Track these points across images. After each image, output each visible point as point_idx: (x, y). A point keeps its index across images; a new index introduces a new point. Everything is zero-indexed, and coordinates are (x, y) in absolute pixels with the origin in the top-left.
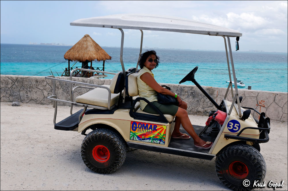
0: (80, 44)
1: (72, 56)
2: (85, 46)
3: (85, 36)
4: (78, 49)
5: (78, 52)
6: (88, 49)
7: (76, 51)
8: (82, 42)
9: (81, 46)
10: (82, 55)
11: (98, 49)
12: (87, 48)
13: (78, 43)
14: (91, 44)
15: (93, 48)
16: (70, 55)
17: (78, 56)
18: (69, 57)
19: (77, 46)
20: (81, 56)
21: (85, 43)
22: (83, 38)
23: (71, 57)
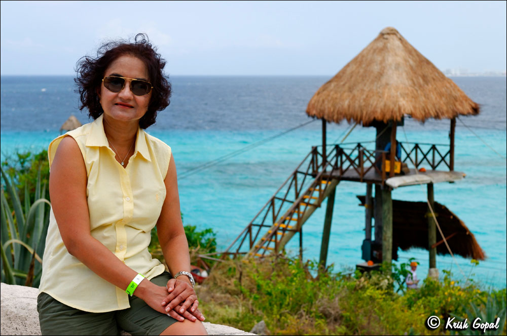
0: (361, 63)
1: (330, 105)
2: (376, 68)
3: (382, 35)
4: (353, 79)
5: (350, 89)
6: (384, 80)
7: (347, 85)
8: (369, 57)
9: (362, 71)
10: (362, 101)
11: (424, 77)
12: (381, 74)
13: (355, 60)
14: (399, 59)
15: (404, 75)
16: (326, 102)
17: (349, 106)
18: (322, 108)
19: (349, 71)
20: (357, 105)
21: (379, 58)
22: (376, 40)
23: (328, 107)
